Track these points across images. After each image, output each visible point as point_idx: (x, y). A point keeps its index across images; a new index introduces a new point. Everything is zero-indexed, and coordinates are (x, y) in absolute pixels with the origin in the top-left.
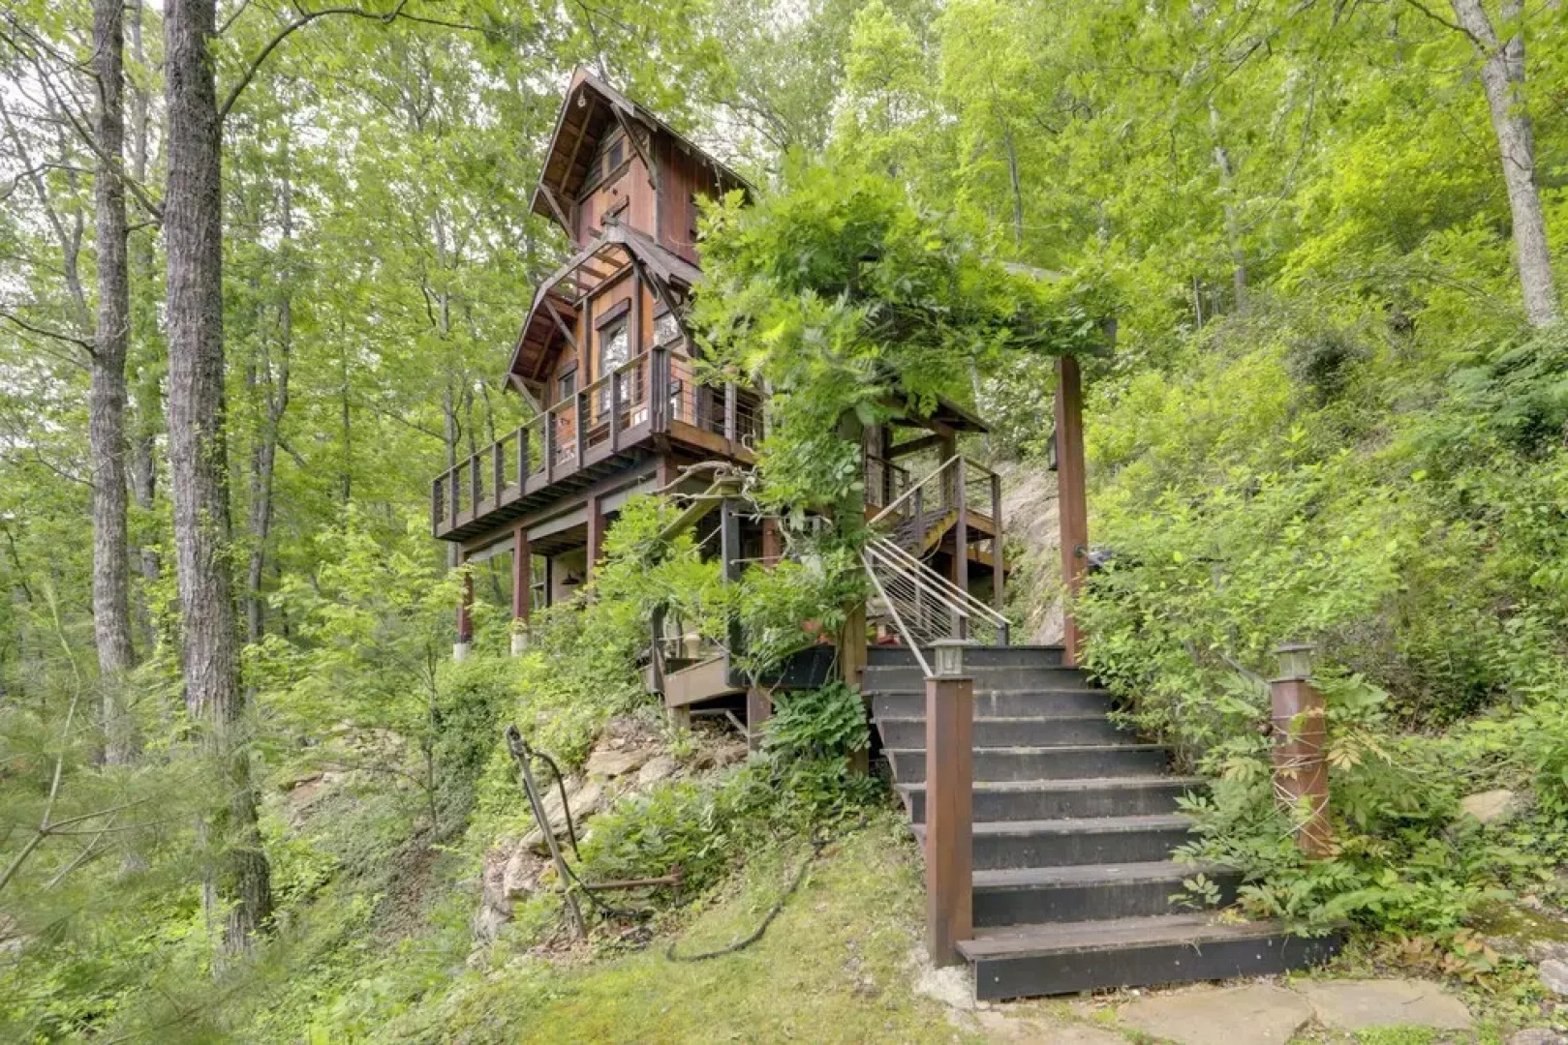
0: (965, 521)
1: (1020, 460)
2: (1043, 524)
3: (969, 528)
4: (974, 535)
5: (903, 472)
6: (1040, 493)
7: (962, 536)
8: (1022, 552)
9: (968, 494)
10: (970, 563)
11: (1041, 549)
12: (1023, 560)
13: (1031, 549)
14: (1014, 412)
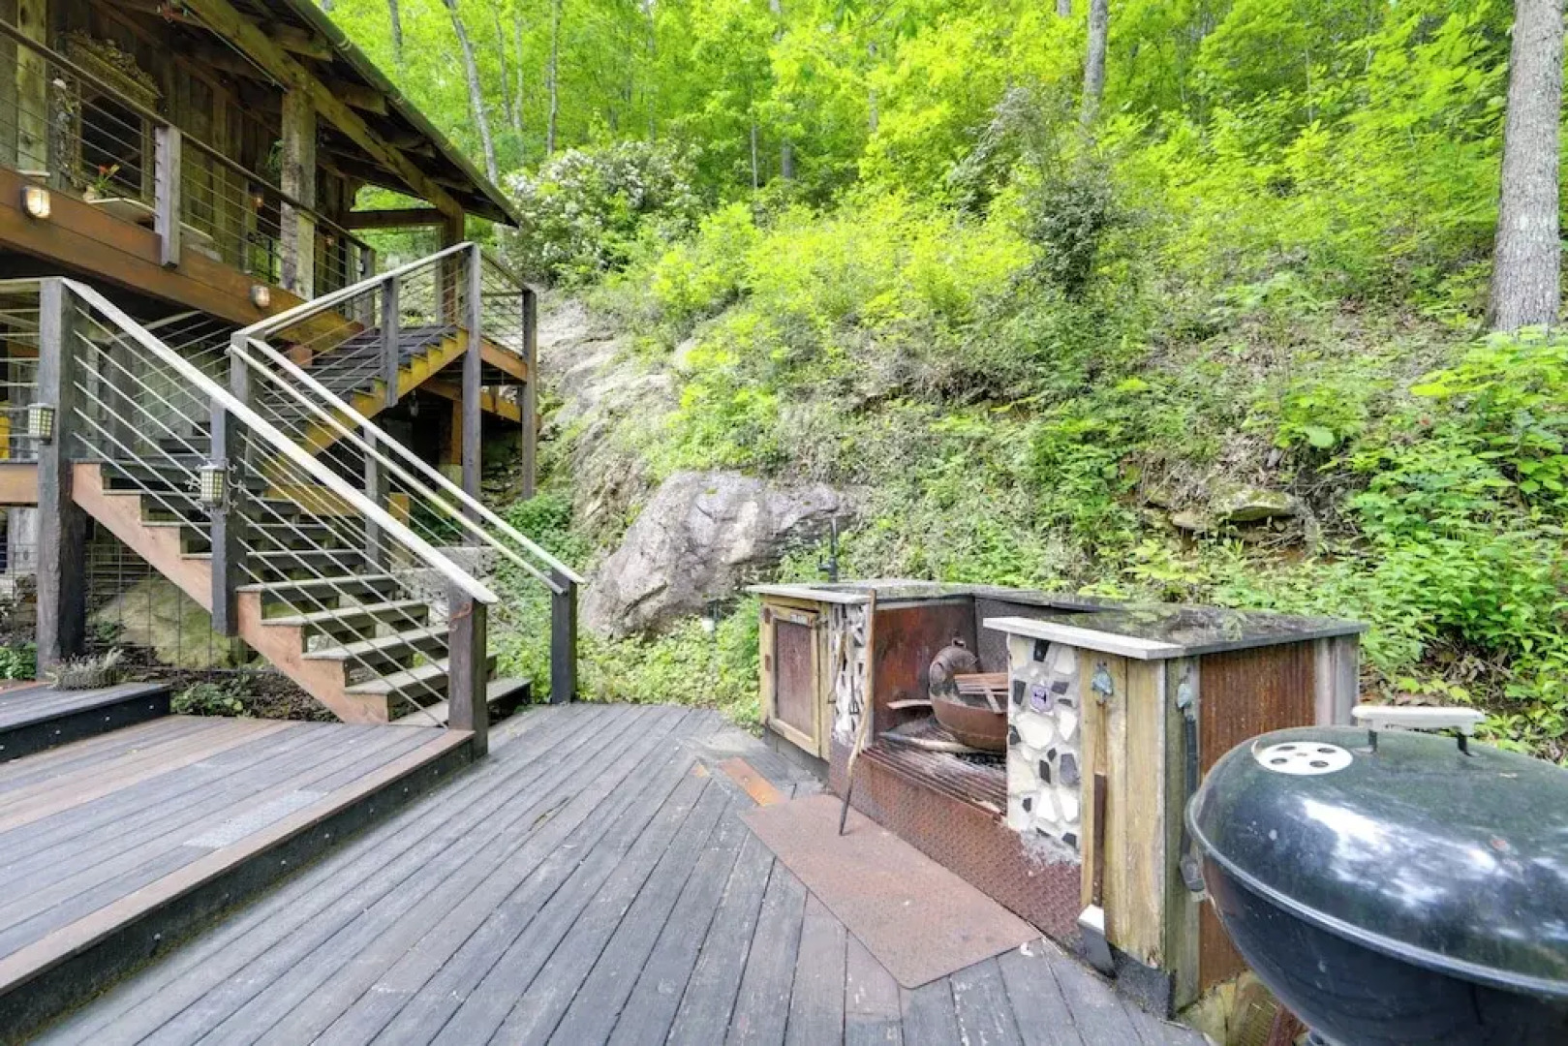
0: (479, 354)
1: (550, 286)
2: (587, 371)
3: (485, 365)
4: (492, 376)
5: (365, 248)
6: (581, 331)
7: (473, 372)
8: (558, 405)
9: (482, 313)
10: (485, 415)
11: (585, 406)
12: (560, 417)
13: (571, 403)
14: (545, 224)
